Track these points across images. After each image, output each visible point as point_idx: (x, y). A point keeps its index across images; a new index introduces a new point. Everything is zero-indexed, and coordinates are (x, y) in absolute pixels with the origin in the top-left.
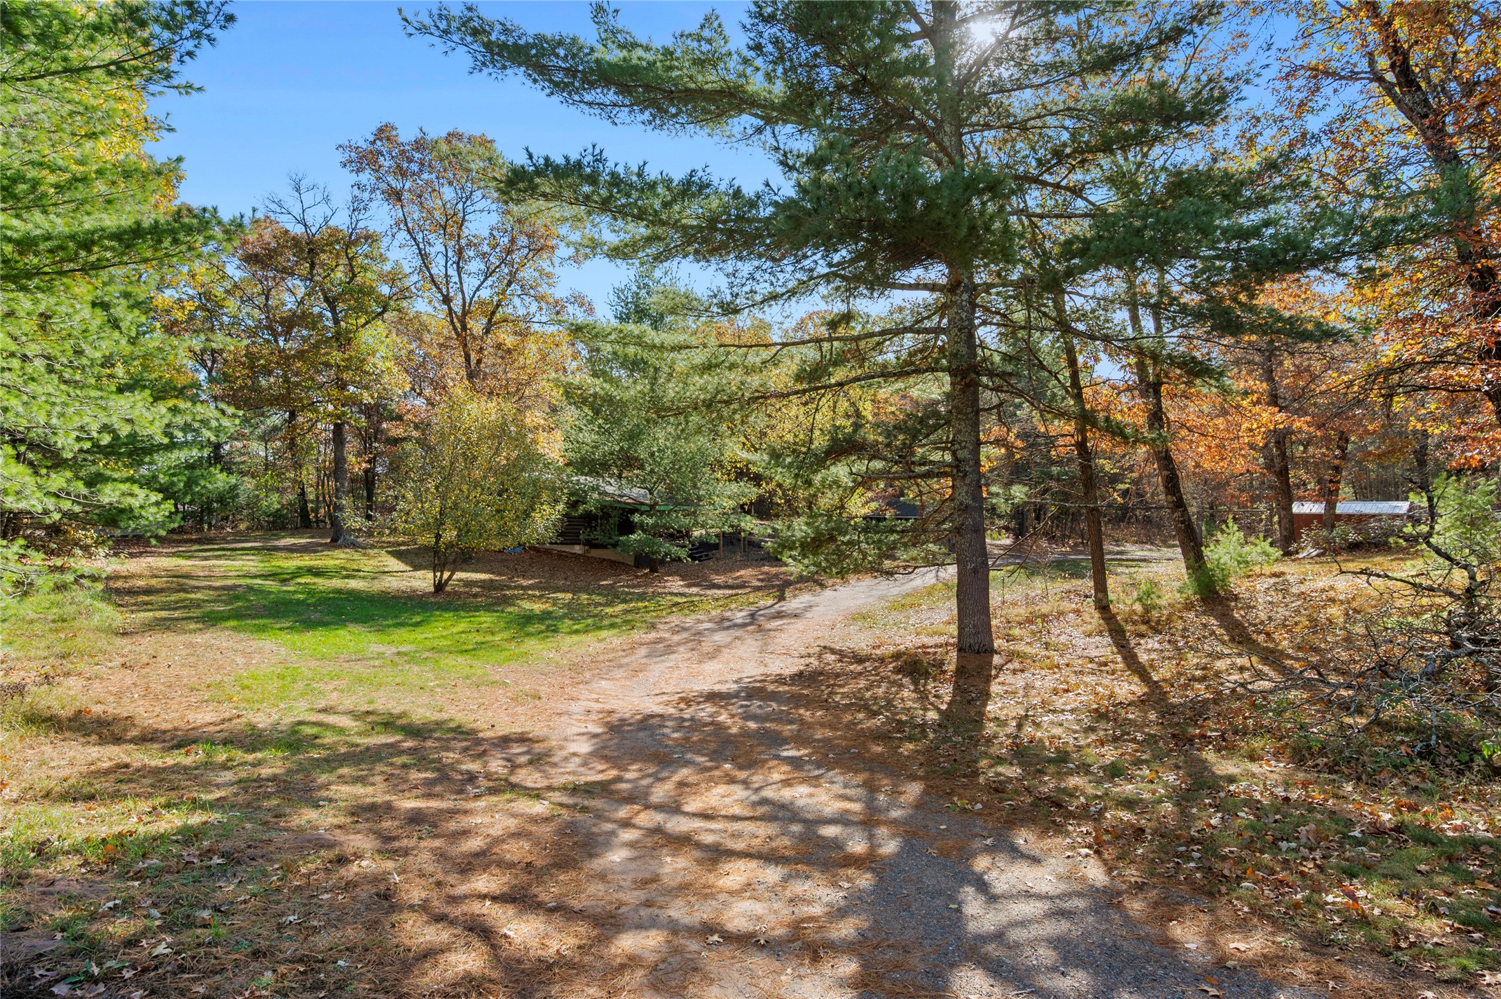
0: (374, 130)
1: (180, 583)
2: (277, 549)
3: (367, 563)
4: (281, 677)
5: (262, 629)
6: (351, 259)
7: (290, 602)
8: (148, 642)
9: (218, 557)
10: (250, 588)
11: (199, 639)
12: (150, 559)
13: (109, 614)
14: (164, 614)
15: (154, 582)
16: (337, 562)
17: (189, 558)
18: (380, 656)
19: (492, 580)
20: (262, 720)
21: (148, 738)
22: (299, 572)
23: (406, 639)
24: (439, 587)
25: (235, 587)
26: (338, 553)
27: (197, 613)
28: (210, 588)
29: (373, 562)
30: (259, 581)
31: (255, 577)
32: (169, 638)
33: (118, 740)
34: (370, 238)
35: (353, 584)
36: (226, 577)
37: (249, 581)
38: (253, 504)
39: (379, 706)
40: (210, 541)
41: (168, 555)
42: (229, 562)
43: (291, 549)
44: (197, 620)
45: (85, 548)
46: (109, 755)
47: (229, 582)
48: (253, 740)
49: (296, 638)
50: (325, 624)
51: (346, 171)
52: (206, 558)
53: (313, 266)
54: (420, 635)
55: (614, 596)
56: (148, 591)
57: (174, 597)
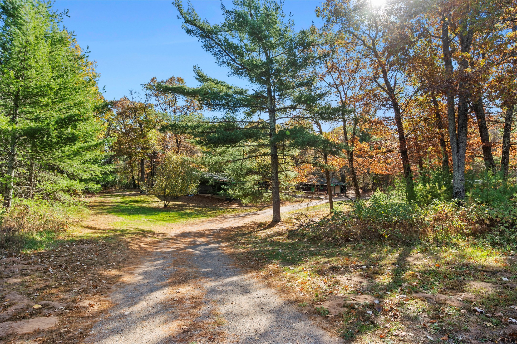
0: (150, 79)
1: (102, 204)
2: (126, 195)
3: (149, 199)
4: (122, 223)
5: (120, 214)
6: (145, 112)
7: (127, 209)
8: (96, 217)
9: (110, 197)
10: (118, 206)
11: (106, 216)
12: (94, 198)
13: (87, 211)
14: (99, 211)
15: (96, 204)
16: (141, 199)
17: (103, 197)
18: (144, 221)
19: (182, 204)
20: (118, 228)
21: (98, 229)
22: (131, 201)
23: (151, 218)
24: (166, 206)
25: (114, 205)
26: (142, 196)
27: (105, 211)
28: (109, 205)
29: (151, 199)
30: (120, 204)
31: (119, 203)
32: (100, 216)
33: (95, 229)
34: (150, 106)
35: (144, 205)
36: (112, 203)
37: (118, 204)
38: (120, 182)
39: (139, 228)
40: (108, 193)
41: (98, 197)
42: (113, 199)
43: (130, 195)
44: (106, 212)
45: (79, 195)
46: (94, 231)
47: (113, 204)
48: (116, 230)
49: (127, 217)
50: (133, 214)
51: (143, 91)
52: (107, 198)
53: (135, 115)
54: (155, 217)
55: (214, 209)
56: (95, 206)
57: (100, 207)
